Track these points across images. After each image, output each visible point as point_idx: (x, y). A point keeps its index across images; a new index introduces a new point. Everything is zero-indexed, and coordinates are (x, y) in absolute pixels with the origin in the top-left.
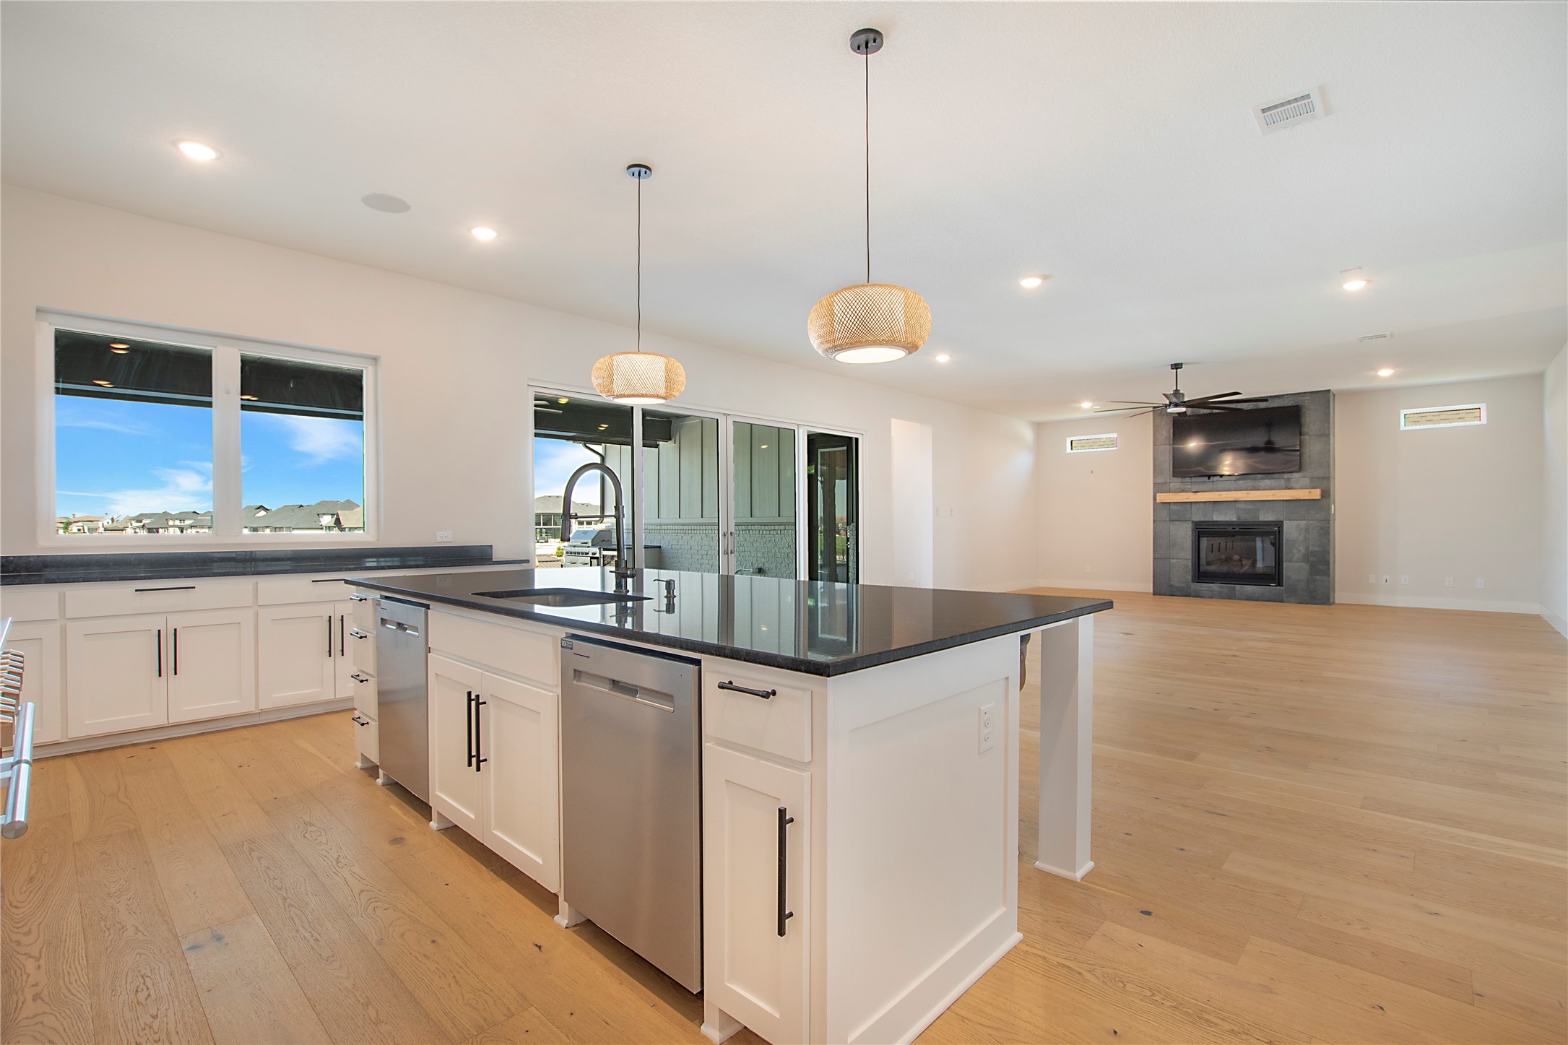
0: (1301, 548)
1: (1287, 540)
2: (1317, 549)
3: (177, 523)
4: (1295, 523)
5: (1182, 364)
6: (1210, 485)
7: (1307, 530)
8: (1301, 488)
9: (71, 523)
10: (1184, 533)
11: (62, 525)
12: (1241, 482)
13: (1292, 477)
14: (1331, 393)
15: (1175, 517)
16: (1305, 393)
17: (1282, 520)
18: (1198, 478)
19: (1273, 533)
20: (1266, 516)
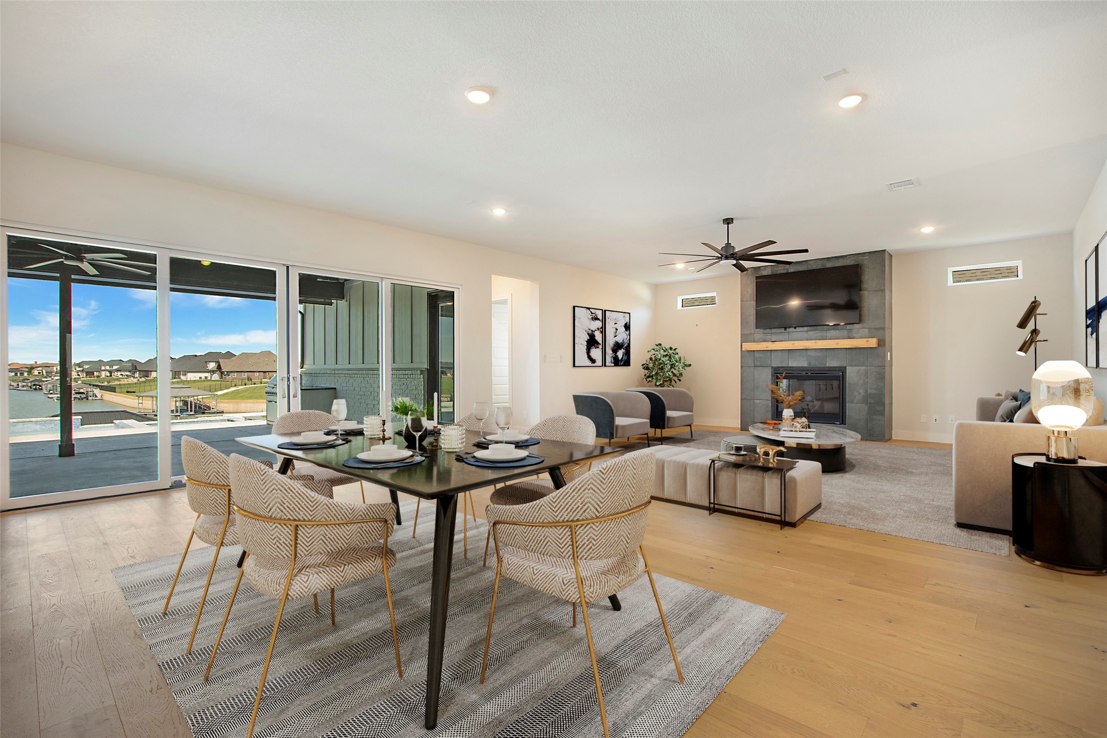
0: (861, 391)
1: (850, 384)
2: (875, 392)
3: (108, 368)
4: (855, 369)
5: (732, 219)
6: (786, 336)
7: (866, 375)
8: (861, 338)
9: (34, 368)
10: (766, 376)
11: (27, 370)
12: (812, 332)
13: (853, 328)
14: (886, 253)
15: (758, 363)
16: (864, 253)
17: (845, 366)
18: (776, 329)
19: (837, 378)
20: (832, 363)
